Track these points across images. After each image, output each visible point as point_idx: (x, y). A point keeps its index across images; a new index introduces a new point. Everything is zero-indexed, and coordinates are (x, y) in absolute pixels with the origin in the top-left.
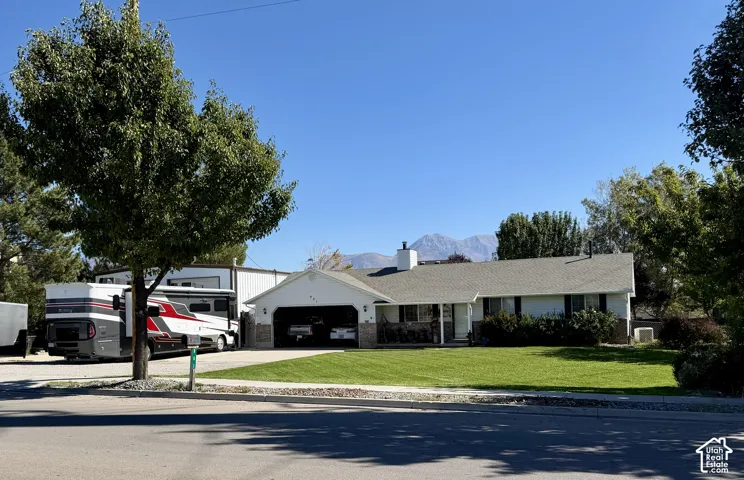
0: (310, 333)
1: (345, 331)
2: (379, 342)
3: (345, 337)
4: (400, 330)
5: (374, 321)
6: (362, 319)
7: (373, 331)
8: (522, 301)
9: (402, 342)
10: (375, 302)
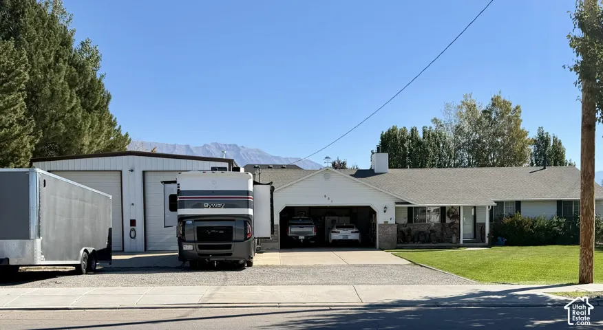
0: (314, 234)
1: (350, 231)
2: (398, 242)
3: (350, 238)
4: (409, 231)
5: (393, 222)
6: (381, 219)
7: (393, 231)
8: (522, 204)
9: (423, 242)
10: (397, 203)
